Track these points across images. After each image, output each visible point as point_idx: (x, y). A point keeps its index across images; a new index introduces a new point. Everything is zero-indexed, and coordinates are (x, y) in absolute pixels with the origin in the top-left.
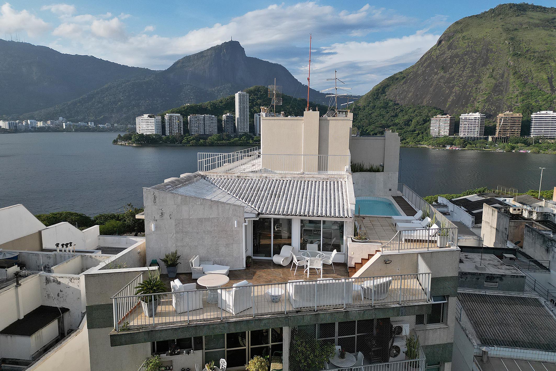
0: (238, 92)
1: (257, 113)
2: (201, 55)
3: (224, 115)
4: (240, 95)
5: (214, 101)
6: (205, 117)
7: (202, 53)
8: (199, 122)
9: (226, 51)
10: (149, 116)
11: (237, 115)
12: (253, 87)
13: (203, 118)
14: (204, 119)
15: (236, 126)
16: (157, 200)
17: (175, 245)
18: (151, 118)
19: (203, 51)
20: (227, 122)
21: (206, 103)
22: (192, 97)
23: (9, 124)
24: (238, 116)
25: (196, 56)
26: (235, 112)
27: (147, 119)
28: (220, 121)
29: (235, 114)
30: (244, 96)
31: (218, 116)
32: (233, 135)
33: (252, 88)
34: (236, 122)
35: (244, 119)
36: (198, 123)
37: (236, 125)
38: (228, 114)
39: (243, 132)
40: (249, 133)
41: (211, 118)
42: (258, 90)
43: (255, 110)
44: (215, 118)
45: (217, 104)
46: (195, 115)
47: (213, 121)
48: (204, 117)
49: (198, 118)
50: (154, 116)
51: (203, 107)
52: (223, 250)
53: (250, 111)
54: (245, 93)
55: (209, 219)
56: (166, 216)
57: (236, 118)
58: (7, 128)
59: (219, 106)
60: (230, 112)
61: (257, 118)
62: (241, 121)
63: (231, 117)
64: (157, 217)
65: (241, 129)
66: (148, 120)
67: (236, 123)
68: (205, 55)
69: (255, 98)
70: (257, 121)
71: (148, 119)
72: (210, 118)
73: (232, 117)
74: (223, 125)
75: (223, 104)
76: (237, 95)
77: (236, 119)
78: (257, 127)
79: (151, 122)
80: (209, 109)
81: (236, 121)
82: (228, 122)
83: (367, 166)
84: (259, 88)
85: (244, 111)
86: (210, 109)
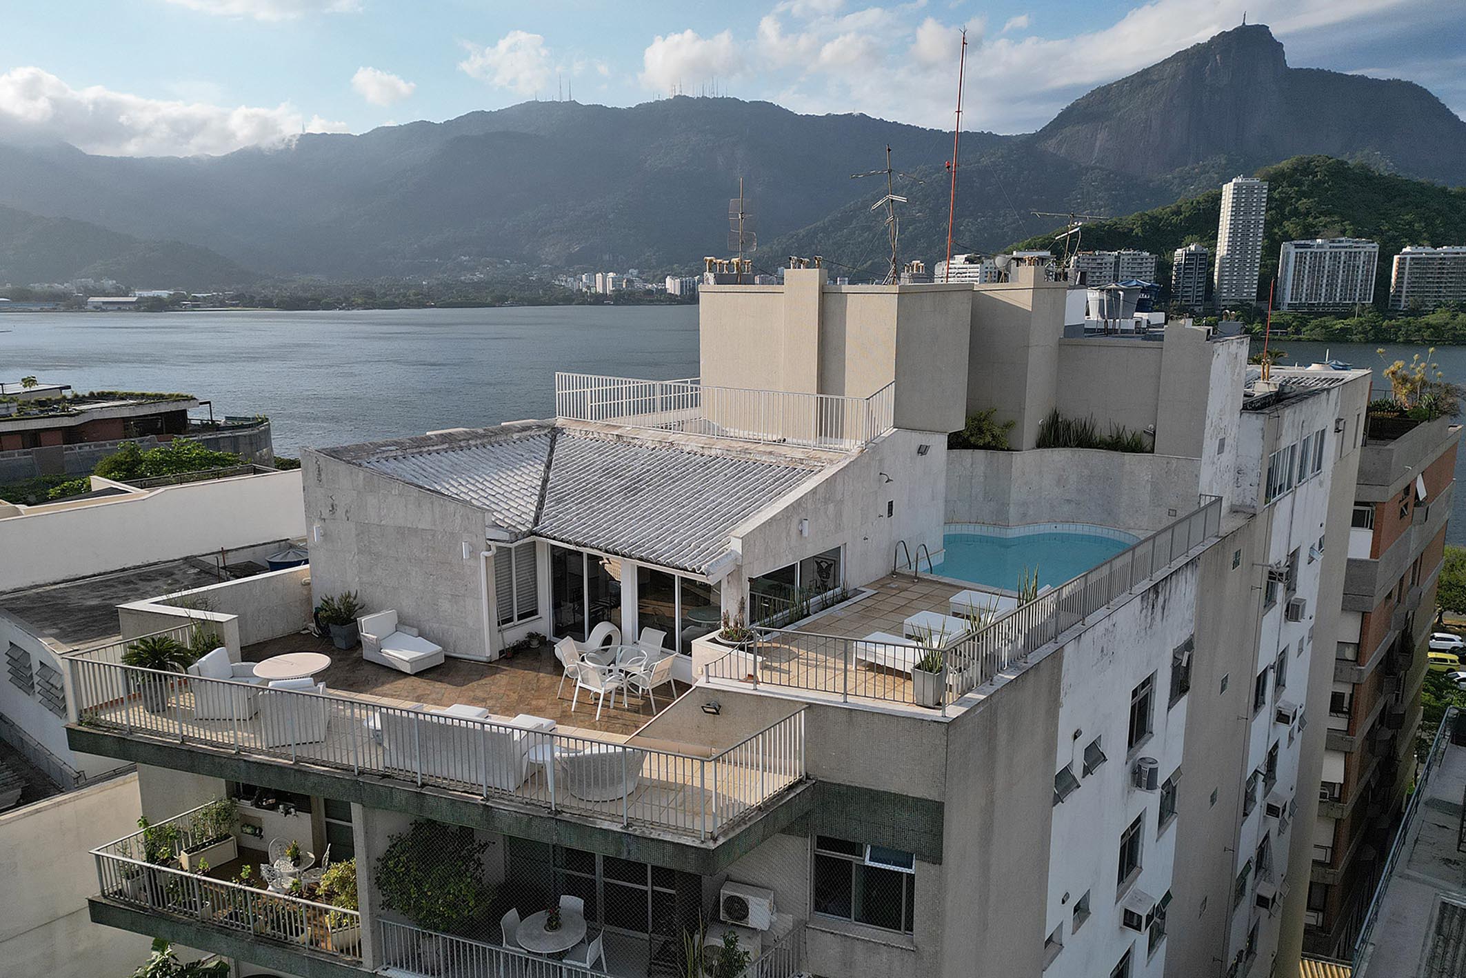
0: (1234, 180)
1: (1293, 240)
2: (1144, 78)
3: (1179, 251)
4: (1238, 188)
5: (1157, 211)
6: (1121, 257)
7: (1146, 72)
8: (1101, 273)
9: (1221, 59)
10: (967, 259)
11: (1222, 248)
12: (1290, 161)
13: (1112, 260)
14: (1117, 264)
15: (1216, 282)
16: (323, 476)
17: (357, 579)
18: (973, 263)
19: (1149, 69)
20: (1185, 269)
21: (1130, 220)
22: (1101, 203)
23: (682, 282)
24: (1225, 252)
25: (1126, 83)
26: (1217, 240)
27: (961, 266)
28: (1163, 268)
29: (1216, 246)
30: (1251, 189)
31: (1160, 253)
32: (1202, 307)
33: (1285, 165)
34: (1216, 269)
35: (1243, 260)
36: (1098, 274)
37: (1216, 278)
38: (1192, 248)
39: (1237, 297)
40: (1254, 303)
41: (1139, 261)
42: (1305, 169)
43: (1287, 232)
44: (1150, 260)
45: (1161, 220)
46: (1091, 252)
47: (1144, 269)
48: (1117, 257)
49: (1099, 261)
50: (979, 258)
51: (1121, 230)
52: (445, 605)
53: (1268, 234)
54: (1255, 181)
55: (416, 530)
56: (340, 512)
57: (1217, 257)
58: (678, 293)
59: (1170, 224)
60: (1201, 240)
61: (1288, 257)
62: (1232, 266)
63: (1201, 255)
64: (326, 513)
65: (1229, 291)
66: (964, 270)
67: (1216, 274)
68: (1155, 78)
69: (1293, 195)
70: (1287, 264)
71: (964, 266)
72: (1136, 259)
73: (1206, 254)
74: (1174, 278)
75: (1181, 217)
76: (1228, 190)
77: (1217, 261)
78: (1285, 283)
79: (971, 275)
80: (1137, 234)
81: (1217, 265)
82: (1188, 271)
83: (1102, 430)
84: (1308, 163)
85: (1245, 236)
86: (1140, 234)
